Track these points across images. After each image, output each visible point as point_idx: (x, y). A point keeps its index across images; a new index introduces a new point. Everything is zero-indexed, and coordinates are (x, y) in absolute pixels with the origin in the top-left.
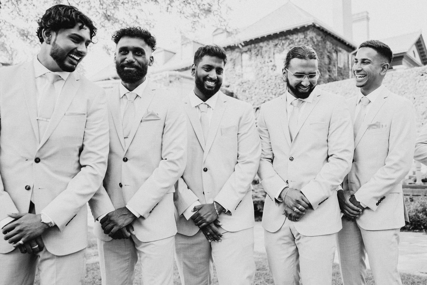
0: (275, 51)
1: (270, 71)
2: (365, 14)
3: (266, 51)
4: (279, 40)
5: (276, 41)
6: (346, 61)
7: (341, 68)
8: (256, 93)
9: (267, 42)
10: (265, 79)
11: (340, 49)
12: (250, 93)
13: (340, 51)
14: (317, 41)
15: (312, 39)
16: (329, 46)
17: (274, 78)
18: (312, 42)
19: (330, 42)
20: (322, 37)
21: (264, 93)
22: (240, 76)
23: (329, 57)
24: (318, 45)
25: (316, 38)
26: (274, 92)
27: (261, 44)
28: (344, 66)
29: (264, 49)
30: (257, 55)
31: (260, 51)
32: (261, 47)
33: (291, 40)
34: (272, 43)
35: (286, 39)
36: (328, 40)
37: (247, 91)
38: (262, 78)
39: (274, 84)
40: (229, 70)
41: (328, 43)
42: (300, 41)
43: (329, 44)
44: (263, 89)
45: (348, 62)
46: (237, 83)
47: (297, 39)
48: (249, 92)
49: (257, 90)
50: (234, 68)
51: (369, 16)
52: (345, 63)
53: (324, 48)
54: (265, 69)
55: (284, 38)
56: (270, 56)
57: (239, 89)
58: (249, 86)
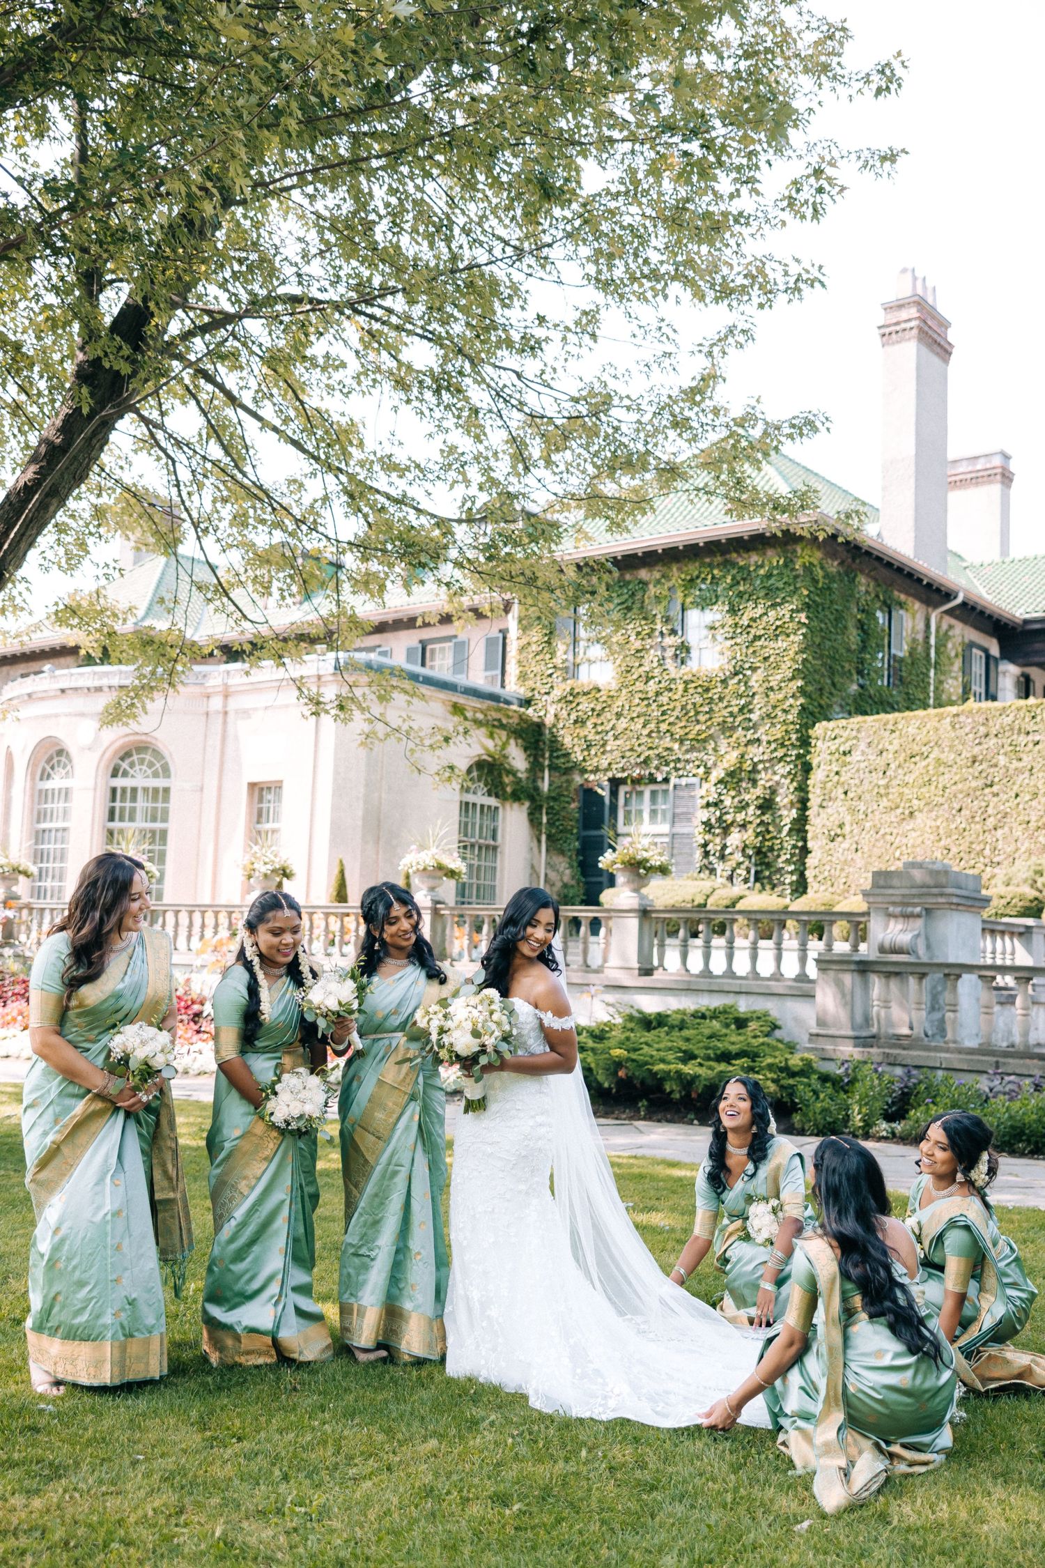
0: (689, 600)
1: (670, 664)
2: (997, 461)
3: (658, 599)
4: (703, 565)
5: (693, 568)
6: (920, 637)
7: (901, 660)
8: (619, 729)
9: (665, 569)
10: (652, 686)
11: (903, 597)
12: (600, 729)
13: (901, 605)
14: (826, 576)
15: (808, 569)
16: (863, 589)
17: (681, 687)
18: (808, 582)
19: (868, 575)
20: (842, 563)
21: (645, 732)
22: (571, 671)
23: (861, 625)
24: (829, 588)
25: (822, 568)
26: (678, 732)
27: (643, 574)
28: (912, 652)
29: (652, 590)
30: (629, 609)
31: (640, 594)
32: (644, 584)
33: (741, 568)
34: (677, 575)
35: (727, 564)
36: (862, 572)
37: (589, 724)
38: (639, 686)
39: (678, 705)
40: (534, 648)
41: (862, 579)
42: (769, 576)
43: (863, 583)
44: (642, 720)
45: (927, 638)
46: (557, 693)
47: (762, 566)
48: (595, 725)
49: (622, 724)
50: (549, 642)
51: (1012, 469)
52: (914, 640)
53: (849, 596)
54: (652, 656)
55: (719, 559)
56: (671, 614)
57: (564, 713)
58: (598, 708)
